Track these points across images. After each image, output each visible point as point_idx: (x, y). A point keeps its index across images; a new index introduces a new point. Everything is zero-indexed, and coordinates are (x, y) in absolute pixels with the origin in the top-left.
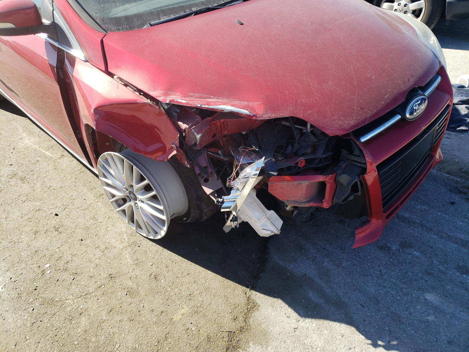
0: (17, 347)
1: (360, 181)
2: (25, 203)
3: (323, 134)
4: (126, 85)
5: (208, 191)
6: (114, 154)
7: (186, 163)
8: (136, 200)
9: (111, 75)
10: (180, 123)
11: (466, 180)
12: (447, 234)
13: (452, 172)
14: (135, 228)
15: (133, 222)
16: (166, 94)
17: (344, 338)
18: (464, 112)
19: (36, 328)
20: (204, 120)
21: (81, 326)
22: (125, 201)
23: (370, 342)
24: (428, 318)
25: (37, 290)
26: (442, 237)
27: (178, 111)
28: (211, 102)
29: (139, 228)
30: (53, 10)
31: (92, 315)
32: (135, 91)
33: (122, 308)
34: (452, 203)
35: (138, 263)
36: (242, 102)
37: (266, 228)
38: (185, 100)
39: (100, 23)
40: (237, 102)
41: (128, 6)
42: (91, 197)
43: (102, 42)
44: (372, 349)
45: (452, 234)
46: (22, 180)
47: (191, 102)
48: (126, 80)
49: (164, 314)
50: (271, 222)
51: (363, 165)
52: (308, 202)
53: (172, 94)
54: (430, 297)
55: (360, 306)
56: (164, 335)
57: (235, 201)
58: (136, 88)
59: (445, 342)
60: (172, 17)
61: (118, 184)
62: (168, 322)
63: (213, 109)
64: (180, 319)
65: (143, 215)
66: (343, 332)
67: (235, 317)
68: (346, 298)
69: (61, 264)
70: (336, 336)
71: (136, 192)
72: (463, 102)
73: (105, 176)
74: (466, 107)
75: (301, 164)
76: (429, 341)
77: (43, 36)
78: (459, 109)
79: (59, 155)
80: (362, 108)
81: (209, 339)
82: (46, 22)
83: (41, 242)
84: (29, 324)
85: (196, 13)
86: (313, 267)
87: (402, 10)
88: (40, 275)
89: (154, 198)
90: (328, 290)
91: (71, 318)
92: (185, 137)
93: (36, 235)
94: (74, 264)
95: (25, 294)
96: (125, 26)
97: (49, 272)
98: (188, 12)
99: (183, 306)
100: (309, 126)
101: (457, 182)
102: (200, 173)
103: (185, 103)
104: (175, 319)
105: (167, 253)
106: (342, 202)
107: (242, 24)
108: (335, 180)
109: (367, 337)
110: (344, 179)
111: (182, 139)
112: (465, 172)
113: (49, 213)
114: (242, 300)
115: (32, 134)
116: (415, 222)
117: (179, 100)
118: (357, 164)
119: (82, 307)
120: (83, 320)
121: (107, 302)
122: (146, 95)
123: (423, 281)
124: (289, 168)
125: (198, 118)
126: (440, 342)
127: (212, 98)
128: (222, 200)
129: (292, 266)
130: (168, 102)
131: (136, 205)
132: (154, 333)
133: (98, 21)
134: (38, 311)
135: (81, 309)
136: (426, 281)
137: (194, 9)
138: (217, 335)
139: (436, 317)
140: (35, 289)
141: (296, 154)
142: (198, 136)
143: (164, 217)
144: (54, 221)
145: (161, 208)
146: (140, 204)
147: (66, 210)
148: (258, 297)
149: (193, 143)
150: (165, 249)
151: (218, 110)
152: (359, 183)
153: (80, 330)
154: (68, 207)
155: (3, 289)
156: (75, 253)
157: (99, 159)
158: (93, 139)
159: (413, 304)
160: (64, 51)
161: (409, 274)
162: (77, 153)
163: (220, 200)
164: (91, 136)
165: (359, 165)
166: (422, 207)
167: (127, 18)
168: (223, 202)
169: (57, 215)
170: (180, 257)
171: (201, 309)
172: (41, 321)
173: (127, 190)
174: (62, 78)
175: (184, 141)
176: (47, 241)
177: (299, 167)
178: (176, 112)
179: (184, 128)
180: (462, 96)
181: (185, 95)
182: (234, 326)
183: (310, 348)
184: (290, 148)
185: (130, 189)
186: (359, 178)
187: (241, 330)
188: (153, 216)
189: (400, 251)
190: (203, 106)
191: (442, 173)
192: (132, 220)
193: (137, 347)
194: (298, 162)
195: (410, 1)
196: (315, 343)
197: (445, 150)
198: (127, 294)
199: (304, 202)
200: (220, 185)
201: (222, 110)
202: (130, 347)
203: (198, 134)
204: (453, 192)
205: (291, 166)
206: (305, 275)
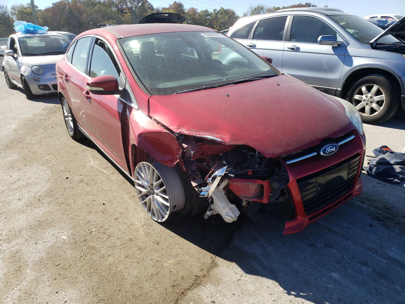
0: (70, 266)
1: (286, 187)
2: (86, 196)
3: (264, 157)
4: (158, 123)
5: (194, 184)
6: (145, 163)
7: (184, 167)
8: (154, 194)
9: (151, 117)
10: (183, 144)
11: (387, 214)
12: (360, 243)
13: (378, 208)
14: (150, 215)
15: (150, 211)
16: (178, 128)
17: (269, 288)
18: (398, 170)
19: (82, 259)
20: (197, 144)
21: (109, 261)
22: (147, 196)
23: (286, 292)
24: (328, 285)
25: (86, 241)
26: (356, 244)
27: (183, 138)
28: (201, 134)
29: (153, 215)
30: (126, 83)
31: (115, 257)
32: (162, 126)
33: (134, 256)
34: (371, 226)
35: (148, 235)
36: (218, 135)
37: (229, 215)
38: (187, 132)
39: (149, 90)
40: (216, 135)
41: (167, 83)
42: (126, 197)
43: (149, 100)
44: (287, 295)
45: (363, 243)
46: (87, 184)
47: (190, 133)
48: (158, 121)
49: (158, 262)
50: (232, 211)
51: (287, 178)
52: (254, 198)
53: (182, 129)
54: (334, 275)
55: (285, 274)
56: (156, 272)
57: (208, 191)
58: (163, 124)
59: (336, 299)
60: (190, 90)
61: (145, 184)
62: (160, 266)
63: (202, 137)
64: (168, 266)
65: (157, 204)
66: (269, 285)
67: (202, 269)
68: (277, 269)
69: (102, 230)
70: (264, 287)
71: (155, 188)
72: (397, 164)
73: (139, 179)
74: (399, 167)
75: (249, 173)
76: (325, 297)
77: (117, 96)
78: (395, 168)
79: (112, 172)
80: (288, 144)
81: (183, 278)
82: (120, 88)
83: (92, 217)
84: (79, 257)
85: (204, 89)
86: (260, 250)
87: (369, 101)
88: (89, 234)
89: (164, 192)
90: (266, 263)
91: (103, 257)
92: (185, 152)
93: (90, 213)
94: (109, 231)
95: (79, 242)
96: (163, 93)
97: (94, 233)
98: (200, 88)
99: (171, 260)
100: (257, 153)
101: (379, 214)
102: (191, 174)
103: (187, 133)
104: (164, 265)
105: (168, 231)
106: (275, 201)
107: (229, 96)
108: (270, 185)
109: (285, 289)
110: (275, 185)
111: (183, 153)
112: (388, 208)
113: (100, 203)
114: (209, 261)
115: (96, 159)
116: (340, 233)
117: (184, 132)
118: (284, 176)
119: (110, 252)
120: (110, 259)
121: (125, 252)
122: (168, 129)
123: (333, 266)
124: (242, 175)
125: (194, 142)
126: (332, 299)
127: (203, 132)
128: (201, 189)
129: (246, 247)
130: (178, 132)
131: (154, 198)
132: (150, 271)
133: (148, 89)
134: (85, 251)
135: (110, 253)
136: (335, 266)
137: (204, 87)
138: (188, 277)
139: (334, 286)
140: (85, 240)
141: (248, 168)
142: (192, 152)
143: (168, 204)
144: (102, 207)
145: (167, 197)
146: (156, 196)
147: (110, 202)
148: (220, 260)
149: (189, 156)
150: (167, 229)
151: (205, 138)
152: (285, 189)
153: (107, 263)
154: (111, 201)
155: (67, 238)
156: (112, 225)
157: (136, 167)
158: (135, 158)
159: (321, 277)
160: (127, 104)
161: (325, 261)
162: (124, 169)
163: (200, 190)
164: (134, 156)
165: (285, 177)
166: (348, 225)
167: (165, 89)
168: (201, 191)
169: (104, 204)
170: (175, 234)
171: (182, 263)
172: (86, 256)
173: (150, 187)
174: (123, 119)
175: (185, 155)
176: (96, 217)
177: (248, 175)
178: (182, 139)
179: (185, 147)
180: (397, 159)
181: (188, 130)
182: (200, 274)
183: (245, 291)
184: (245, 164)
185: (151, 187)
186: (285, 186)
187: (204, 276)
188: (162, 204)
189: (323, 248)
190: (196, 135)
191: (370, 207)
192: (149, 210)
193: (139, 276)
194: (247, 172)
195: (375, 95)
196: (249, 289)
197: (378, 194)
198: (138, 250)
199: (251, 198)
200: (201, 182)
201: (206, 138)
202: (134, 275)
203: (192, 151)
204: (374, 219)
205: (243, 173)
206: (254, 253)
